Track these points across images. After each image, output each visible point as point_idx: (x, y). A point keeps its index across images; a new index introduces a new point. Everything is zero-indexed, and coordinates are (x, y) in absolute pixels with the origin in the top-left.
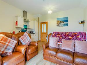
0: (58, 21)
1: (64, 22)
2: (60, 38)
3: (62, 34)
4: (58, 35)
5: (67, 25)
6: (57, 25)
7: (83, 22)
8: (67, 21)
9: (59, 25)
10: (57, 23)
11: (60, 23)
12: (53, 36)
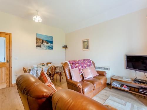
1: (48, 43)
4: (76, 65)
10: (37, 43)
11: (42, 44)
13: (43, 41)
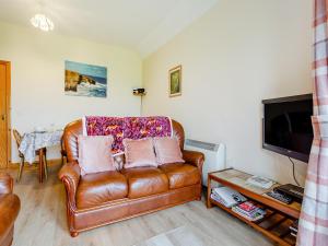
0: (73, 73)
1: (94, 83)
2: (118, 136)
3: (120, 122)
4: (110, 128)
5: (103, 93)
6: (67, 89)
7: (141, 91)
8: (103, 81)
9: (74, 89)
10: (66, 81)
11: (79, 83)
12: (89, 133)
13: (81, 77)
